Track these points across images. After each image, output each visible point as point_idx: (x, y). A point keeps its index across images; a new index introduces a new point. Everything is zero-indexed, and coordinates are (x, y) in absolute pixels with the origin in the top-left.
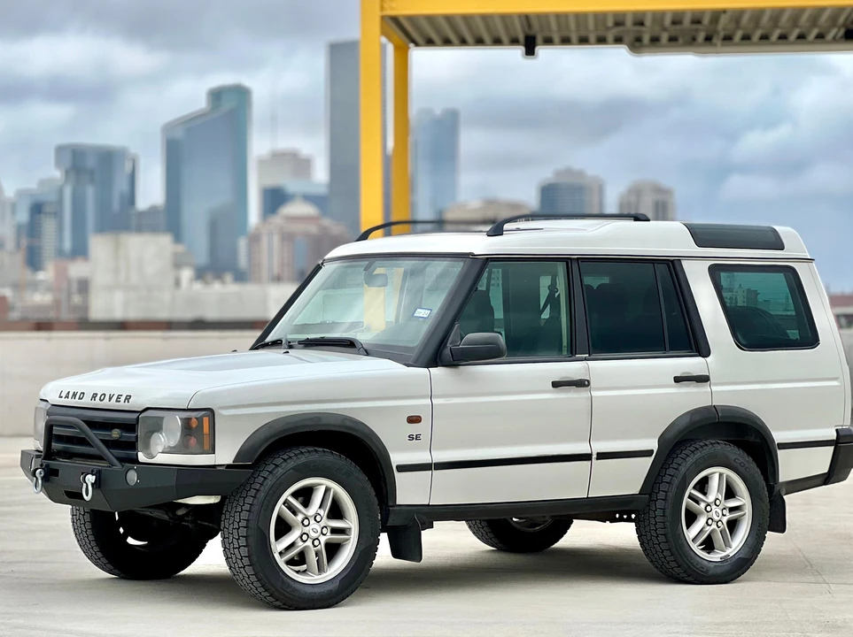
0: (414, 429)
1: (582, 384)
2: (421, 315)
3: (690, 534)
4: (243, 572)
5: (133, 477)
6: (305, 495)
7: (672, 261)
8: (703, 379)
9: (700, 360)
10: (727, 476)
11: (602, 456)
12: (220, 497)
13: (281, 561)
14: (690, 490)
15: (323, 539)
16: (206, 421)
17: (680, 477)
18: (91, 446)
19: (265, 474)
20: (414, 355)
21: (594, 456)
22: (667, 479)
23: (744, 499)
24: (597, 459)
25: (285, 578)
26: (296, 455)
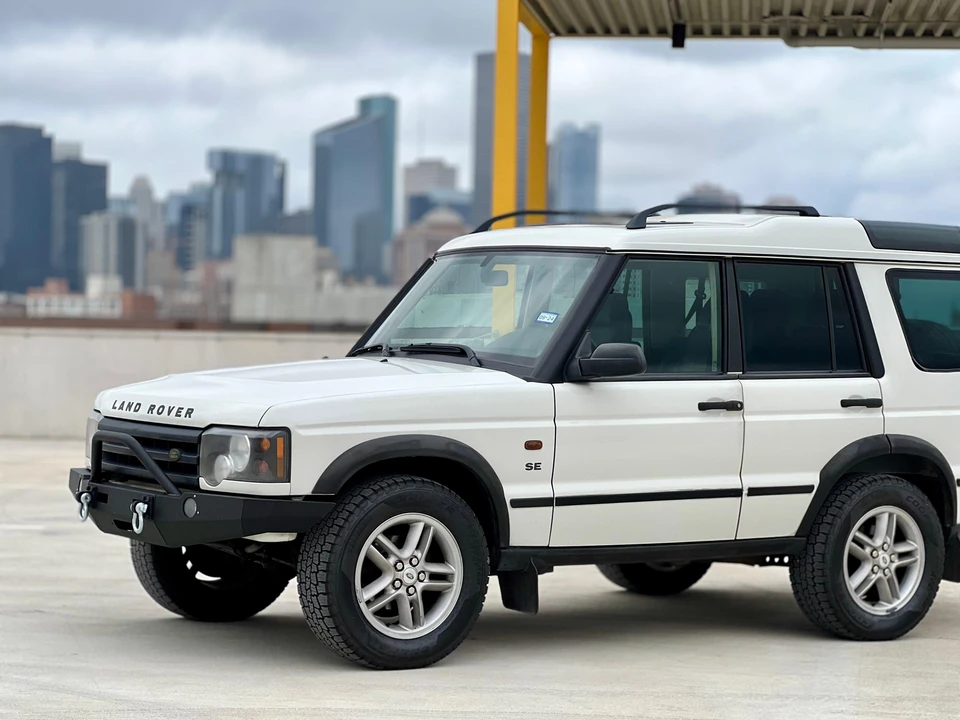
0: (533, 456)
1: (734, 406)
2: (545, 320)
3: (853, 582)
4: (322, 624)
5: (191, 508)
6: (400, 534)
7: (844, 264)
8: (875, 403)
9: (872, 381)
10: (898, 517)
11: (753, 492)
12: (295, 534)
13: (368, 613)
14: (855, 532)
15: (420, 586)
16: (280, 442)
17: (844, 517)
18: (142, 466)
19: (351, 507)
20: (535, 366)
21: (745, 492)
22: (829, 519)
23: (916, 543)
24: (749, 494)
25: (373, 633)
26: (389, 485)
